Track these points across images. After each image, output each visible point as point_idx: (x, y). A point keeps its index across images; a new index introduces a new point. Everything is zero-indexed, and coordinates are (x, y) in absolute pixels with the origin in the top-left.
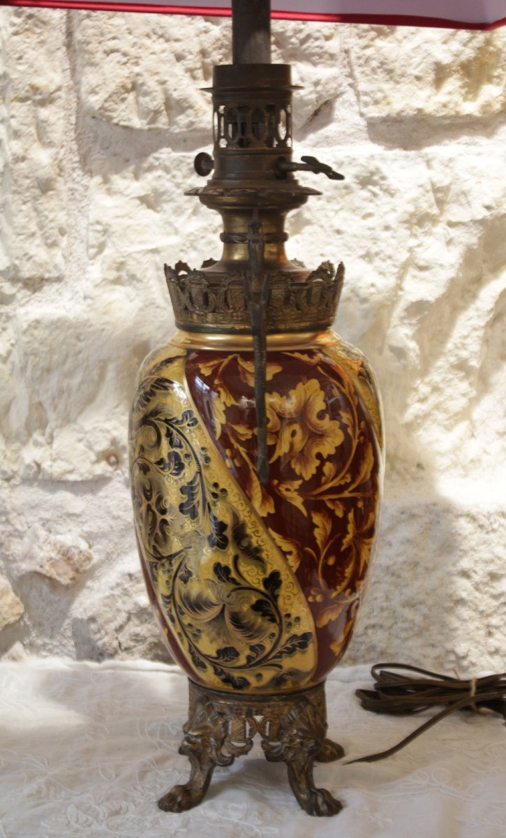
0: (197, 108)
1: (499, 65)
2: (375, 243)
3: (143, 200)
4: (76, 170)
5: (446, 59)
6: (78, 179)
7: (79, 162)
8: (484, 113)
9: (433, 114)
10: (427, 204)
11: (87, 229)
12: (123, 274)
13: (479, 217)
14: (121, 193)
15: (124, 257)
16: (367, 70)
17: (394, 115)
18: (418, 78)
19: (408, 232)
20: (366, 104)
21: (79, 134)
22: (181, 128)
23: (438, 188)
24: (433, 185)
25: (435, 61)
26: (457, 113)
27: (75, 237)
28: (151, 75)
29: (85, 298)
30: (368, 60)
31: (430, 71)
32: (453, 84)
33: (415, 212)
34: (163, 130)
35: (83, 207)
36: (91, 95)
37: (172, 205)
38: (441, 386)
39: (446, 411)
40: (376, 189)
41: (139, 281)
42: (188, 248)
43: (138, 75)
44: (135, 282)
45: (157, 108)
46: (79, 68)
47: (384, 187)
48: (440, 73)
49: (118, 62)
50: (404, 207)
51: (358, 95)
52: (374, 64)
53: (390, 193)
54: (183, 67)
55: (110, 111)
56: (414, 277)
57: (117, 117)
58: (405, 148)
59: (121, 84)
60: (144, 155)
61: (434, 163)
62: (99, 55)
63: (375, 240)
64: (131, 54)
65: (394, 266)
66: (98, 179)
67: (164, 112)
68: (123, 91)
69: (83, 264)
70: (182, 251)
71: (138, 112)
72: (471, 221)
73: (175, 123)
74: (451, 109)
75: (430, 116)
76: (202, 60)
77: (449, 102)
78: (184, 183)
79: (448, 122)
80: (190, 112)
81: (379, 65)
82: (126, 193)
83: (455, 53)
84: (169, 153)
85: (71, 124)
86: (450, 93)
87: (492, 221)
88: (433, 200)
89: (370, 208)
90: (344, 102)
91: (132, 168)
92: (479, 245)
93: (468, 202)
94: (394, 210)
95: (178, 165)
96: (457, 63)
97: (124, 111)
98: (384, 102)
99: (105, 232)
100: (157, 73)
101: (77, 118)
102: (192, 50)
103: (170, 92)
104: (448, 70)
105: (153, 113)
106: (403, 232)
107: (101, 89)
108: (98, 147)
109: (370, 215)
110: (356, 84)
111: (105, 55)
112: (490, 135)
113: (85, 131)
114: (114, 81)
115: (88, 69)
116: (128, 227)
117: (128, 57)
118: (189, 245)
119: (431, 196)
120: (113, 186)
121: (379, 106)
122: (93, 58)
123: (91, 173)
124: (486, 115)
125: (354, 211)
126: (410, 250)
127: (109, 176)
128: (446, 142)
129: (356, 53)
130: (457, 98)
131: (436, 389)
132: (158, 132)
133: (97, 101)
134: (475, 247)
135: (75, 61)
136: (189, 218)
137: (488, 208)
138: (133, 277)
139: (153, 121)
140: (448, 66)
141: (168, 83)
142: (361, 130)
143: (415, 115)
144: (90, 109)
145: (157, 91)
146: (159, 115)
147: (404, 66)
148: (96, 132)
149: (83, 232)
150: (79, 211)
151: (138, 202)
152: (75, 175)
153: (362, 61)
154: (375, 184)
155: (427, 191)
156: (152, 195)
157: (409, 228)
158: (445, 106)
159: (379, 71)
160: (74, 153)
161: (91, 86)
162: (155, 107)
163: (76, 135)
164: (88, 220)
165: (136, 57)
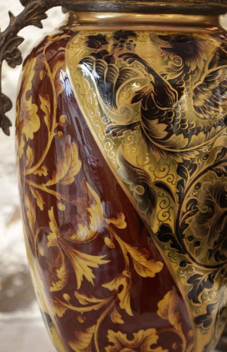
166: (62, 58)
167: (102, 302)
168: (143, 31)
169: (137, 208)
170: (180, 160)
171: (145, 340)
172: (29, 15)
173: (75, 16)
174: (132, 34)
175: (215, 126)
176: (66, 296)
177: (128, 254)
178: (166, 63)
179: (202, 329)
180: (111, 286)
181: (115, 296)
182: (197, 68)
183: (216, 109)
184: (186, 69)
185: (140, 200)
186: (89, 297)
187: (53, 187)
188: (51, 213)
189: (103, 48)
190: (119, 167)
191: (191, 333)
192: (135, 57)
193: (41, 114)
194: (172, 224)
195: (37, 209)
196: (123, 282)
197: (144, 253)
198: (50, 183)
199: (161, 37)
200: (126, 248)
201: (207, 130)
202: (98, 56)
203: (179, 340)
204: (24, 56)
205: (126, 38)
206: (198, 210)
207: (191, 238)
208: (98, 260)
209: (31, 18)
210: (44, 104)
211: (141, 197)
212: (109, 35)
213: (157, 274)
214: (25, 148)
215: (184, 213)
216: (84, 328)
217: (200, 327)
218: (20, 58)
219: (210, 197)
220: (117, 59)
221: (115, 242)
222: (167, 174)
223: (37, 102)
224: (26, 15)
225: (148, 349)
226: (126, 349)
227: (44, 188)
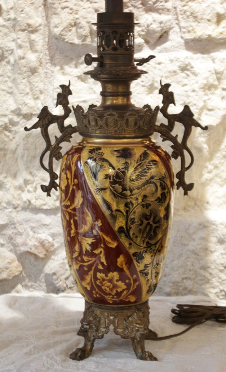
2: (188, 98)
3: (79, 77)
4: (48, 63)
5: (222, 11)
6: (49, 68)
7: (50, 59)
9: (215, 37)
10: (213, 80)
11: (53, 91)
14: (69, 74)
16: (185, 17)
17: (198, 38)
18: (209, 20)
19: (204, 93)
20: (184, 33)
21: (50, 47)
23: (218, 72)
24: (215, 71)
25: (217, 12)
27: (47, 95)
28: (84, 19)
30: (185, 12)
31: (215, 17)
32: (225, 23)
33: (207, 84)
34: (89, 44)
35: (51, 81)
36: (55, 28)
38: (219, 165)
39: (221, 177)
40: (189, 73)
43: (77, 19)
46: (49, 15)
47: (193, 72)
48: (219, 18)
49: (68, 13)
50: (202, 81)
51: (180, 28)
52: (188, 13)
53: (195, 74)
55: (64, 36)
56: (206, 114)
57: (67, 39)
58: (203, 53)
59: (69, 23)
60: (80, 56)
61: (216, 61)
62: (59, 10)
63: (188, 96)
64: (74, 9)
65: (197, 109)
66: (58, 68)
67: (89, 36)
68: (70, 26)
69: (51, 108)
71: (77, 36)
73: (95, 42)
74: (224, 35)
75: (214, 38)
77: (223, 32)
79: (222, 41)
81: (190, 14)
82: (71, 74)
85: (46, 42)
86: (224, 27)
88: (215, 78)
89: (186, 81)
90: (174, 32)
91: (74, 62)
94: (197, 83)
97: (70, 36)
98: (192, 32)
100: (86, 18)
101: (49, 39)
103: (92, 27)
104: (223, 17)
105: (84, 37)
106: (201, 93)
107: (60, 25)
108: (58, 53)
109: (185, 85)
110: (179, 23)
111: (62, 10)
113: (52, 45)
114: (66, 22)
115: (54, 16)
117: (73, 11)
119: (214, 76)
120: (65, 71)
121: (190, 33)
122: (57, 11)
123: (55, 65)
125: (178, 83)
126: (205, 101)
127: (63, 66)
128: (222, 50)
129: (180, 8)
131: (216, 167)
132: (87, 45)
133: (58, 31)
135: (48, 12)
139: (84, 40)
140: (223, 15)
142: (182, 45)
143: (207, 38)
144: (55, 35)
145: (86, 26)
146: (87, 38)
147: (202, 14)
148: (57, 45)
149: (51, 92)
150: (49, 83)
151: (77, 78)
152: (47, 66)
153: (182, 12)
154: (188, 70)
155: (213, 74)
156: (84, 75)
157: (204, 91)
158: (221, 33)
159: (190, 17)
160: (47, 55)
161: (55, 24)
162: (85, 34)
163: (48, 47)
164: (53, 87)
165: (76, 11)
167: (94, 259)
171: (113, 277)
176: (79, 258)
177: (103, 237)
180: (96, 252)
181: (99, 256)
183: (141, 180)
185: (109, 216)
186: (88, 257)
187: (72, 210)
188: (72, 221)
190: (101, 203)
195: (67, 220)
196: (101, 249)
197: (110, 237)
198: (71, 208)
200: (102, 235)
203: (130, 279)
204: (63, 155)
208: (90, 241)
210: (69, 175)
211: (109, 214)
213: (116, 247)
215: (129, 223)
216: (87, 273)
219: (140, 217)
220: (97, 160)
221: (97, 232)
223: (66, 174)
224: (63, 138)
225: (115, 282)
226: (105, 282)
227: (69, 210)
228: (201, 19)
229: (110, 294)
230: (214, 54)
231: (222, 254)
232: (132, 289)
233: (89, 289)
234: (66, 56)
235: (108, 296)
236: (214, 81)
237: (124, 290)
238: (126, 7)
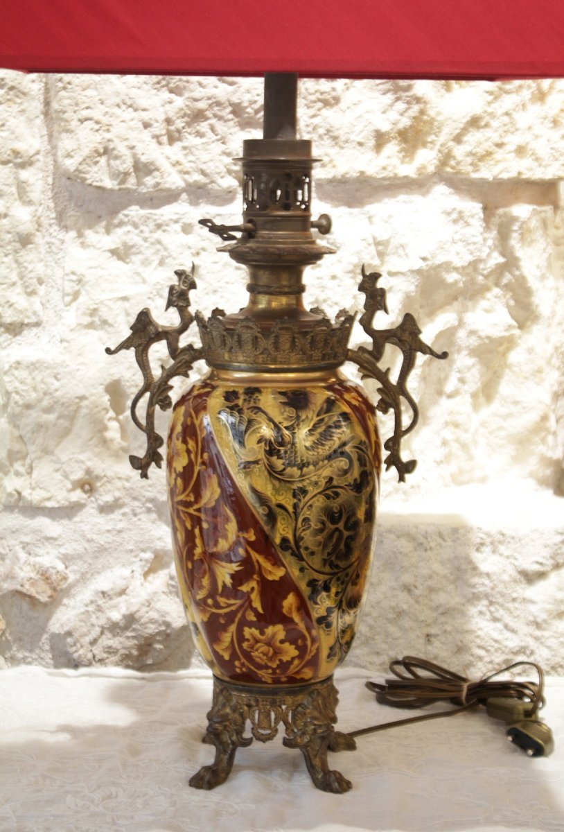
0: (162, 170)
1: (433, 132)
2: (323, 291)
3: (114, 252)
4: (53, 225)
5: (385, 127)
6: (55, 234)
7: (56, 218)
8: (420, 174)
9: (374, 176)
10: (369, 256)
11: (63, 279)
12: (96, 319)
13: (416, 267)
14: (94, 246)
15: (96, 304)
16: (315, 137)
17: (340, 177)
18: (360, 144)
19: (352, 281)
21: (56, 193)
22: (148, 188)
23: (379, 242)
24: (374, 239)
25: (376, 129)
26: (396, 174)
27: (52, 287)
28: (121, 141)
29: (61, 341)
30: (315, 128)
31: (371, 138)
32: (392, 148)
33: (358, 263)
34: (132, 190)
35: (59, 259)
36: (66, 159)
37: (140, 257)
41: (110, 325)
42: (155, 296)
43: (109, 140)
44: (106, 327)
45: (126, 171)
46: (55, 134)
48: (380, 140)
49: (92, 129)
50: (349, 258)
52: (321, 131)
54: (150, 134)
55: (84, 173)
57: (90, 178)
58: (350, 206)
59: (94, 149)
60: (115, 212)
61: (374, 219)
62: (74, 123)
63: (323, 288)
64: (103, 122)
66: (73, 234)
67: (133, 174)
68: (96, 155)
69: (59, 311)
70: (149, 298)
71: (109, 173)
72: (409, 271)
73: (143, 184)
74: (390, 171)
75: (371, 177)
76: (167, 127)
77: (388, 165)
78: (151, 237)
79: (387, 182)
80: (156, 173)
81: (326, 132)
82: (99, 246)
83: (393, 122)
84: (137, 211)
85: (48, 184)
86: (389, 157)
87: (427, 271)
88: (375, 253)
91: (104, 223)
92: (416, 292)
93: (406, 254)
94: (339, 261)
95: (146, 221)
96: (395, 130)
98: (330, 165)
99: (79, 281)
100: (127, 139)
101: (54, 179)
102: (158, 119)
103: (138, 156)
104: (387, 137)
105: (123, 175)
106: (348, 281)
107: (75, 153)
108: (73, 205)
111: (79, 123)
112: (424, 194)
113: (61, 191)
114: (87, 146)
115: (64, 135)
116: (100, 277)
117: (101, 125)
118: (156, 294)
119: (373, 249)
120: (87, 240)
121: (326, 168)
122: (70, 125)
123: (66, 228)
124: (421, 177)
126: (355, 297)
127: (83, 231)
128: (386, 200)
129: (305, 121)
130: (396, 161)
132: (128, 191)
133: (72, 164)
134: (413, 294)
135: (52, 128)
136: (156, 268)
137: (424, 259)
138: (105, 322)
139: (123, 182)
140: (388, 133)
141: (136, 148)
143: (358, 177)
144: (66, 171)
145: (126, 155)
146: (128, 176)
147: (348, 133)
148: (71, 191)
149: (59, 282)
150: (56, 263)
151: (109, 254)
152: (51, 230)
153: (310, 129)
155: (369, 245)
156: (122, 248)
157: (353, 278)
158: (384, 168)
159: (326, 137)
160: (51, 210)
161: (66, 151)
162: (124, 169)
163: (53, 194)
164: (64, 271)
165: (108, 125)
166: (205, 408)
167: (238, 602)
168: (267, 388)
169: (262, 523)
170: (295, 486)
171: (274, 635)
172: (179, 367)
173: (215, 373)
174: (258, 390)
175: (323, 461)
176: (210, 601)
177: (258, 561)
178: (283, 414)
179: (324, 630)
180: (245, 588)
181: (249, 597)
182: (307, 417)
183: (323, 448)
184: (298, 417)
185: (265, 518)
186: (228, 599)
187: (199, 510)
188: (197, 531)
189: (236, 402)
190: (248, 493)
191: (314, 632)
192: (259, 409)
193: (188, 452)
194: (290, 537)
195: (186, 528)
196: (254, 584)
197: (269, 560)
198: (196, 507)
199: (281, 393)
200: (255, 556)
201: (315, 464)
202: (231, 408)
203: (304, 638)
204: (174, 402)
205: (253, 393)
206: (311, 526)
207: (306, 548)
208: (234, 567)
209: (180, 370)
210: (191, 444)
211: (265, 515)
212: (241, 391)
213: (281, 578)
214: (176, 479)
215: (300, 528)
216: (224, 628)
217: (323, 628)
218: (170, 403)
219: (321, 516)
220: (246, 411)
221: (247, 551)
222: (285, 498)
223: (185, 442)
224: (175, 368)
225: (278, 644)
226: (259, 644)
227: (191, 511)
228: (346, 142)
229: (267, 667)
230: (372, 208)
231: (393, 589)
232: (308, 657)
233: (227, 657)
234: (89, 212)
235: (264, 671)
236: (372, 258)
237: (293, 659)
238: (203, 120)
